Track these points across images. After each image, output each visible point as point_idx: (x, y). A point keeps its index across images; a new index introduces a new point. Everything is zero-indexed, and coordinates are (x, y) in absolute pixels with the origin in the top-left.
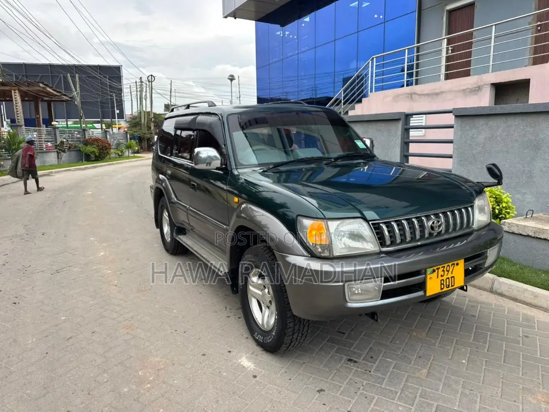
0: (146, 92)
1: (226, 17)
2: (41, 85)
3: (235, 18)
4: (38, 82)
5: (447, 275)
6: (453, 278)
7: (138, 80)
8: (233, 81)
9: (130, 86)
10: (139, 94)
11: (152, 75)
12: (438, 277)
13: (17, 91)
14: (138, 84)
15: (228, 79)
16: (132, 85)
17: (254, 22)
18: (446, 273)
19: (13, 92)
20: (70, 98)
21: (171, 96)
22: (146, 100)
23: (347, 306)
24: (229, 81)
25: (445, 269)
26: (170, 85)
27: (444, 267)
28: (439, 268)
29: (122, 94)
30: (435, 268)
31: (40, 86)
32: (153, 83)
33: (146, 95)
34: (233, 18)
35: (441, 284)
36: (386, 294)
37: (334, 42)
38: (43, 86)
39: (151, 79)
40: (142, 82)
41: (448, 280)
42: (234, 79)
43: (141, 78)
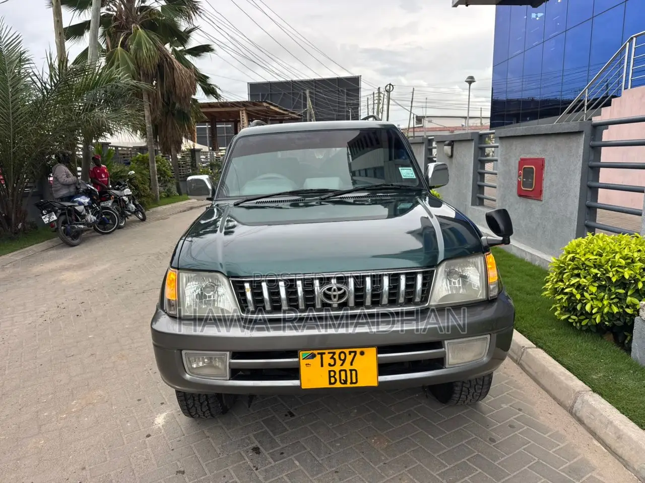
0: (383, 104)
1: (455, 6)
2: (265, 104)
3: (467, 6)
4: (262, 102)
5: (342, 365)
6: (354, 373)
7: (376, 91)
8: (473, 84)
9: (368, 99)
10: (376, 107)
11: (390, 84)
12: (322, 366)
13: (244, 112)
14: (375, 95)
15: (466, 81)
16: (369, 97)
17: (495, 6)
18: (339, 362)
19: (241, 112)
20: (299, 115)
21: (411, 107)
22: (382, 113)
23: (184, 377)
24: (467, 84)
25: (336, 356)
26: (412, 94)
27: (334, 353)
28: (324, 353)
29: (359, 108)
30: (316, 352)
31: (263, 105)
32: (391, 93)
33: (383, 107)
34: (464, 6)
35: (330, 377)
36: (236, 373)
37: (591, 20)
38: (268, 105)
39: (389, 89)
40: (379, 93)
41: (343, 373)
42: (474, 81)
43: (379, 88)
